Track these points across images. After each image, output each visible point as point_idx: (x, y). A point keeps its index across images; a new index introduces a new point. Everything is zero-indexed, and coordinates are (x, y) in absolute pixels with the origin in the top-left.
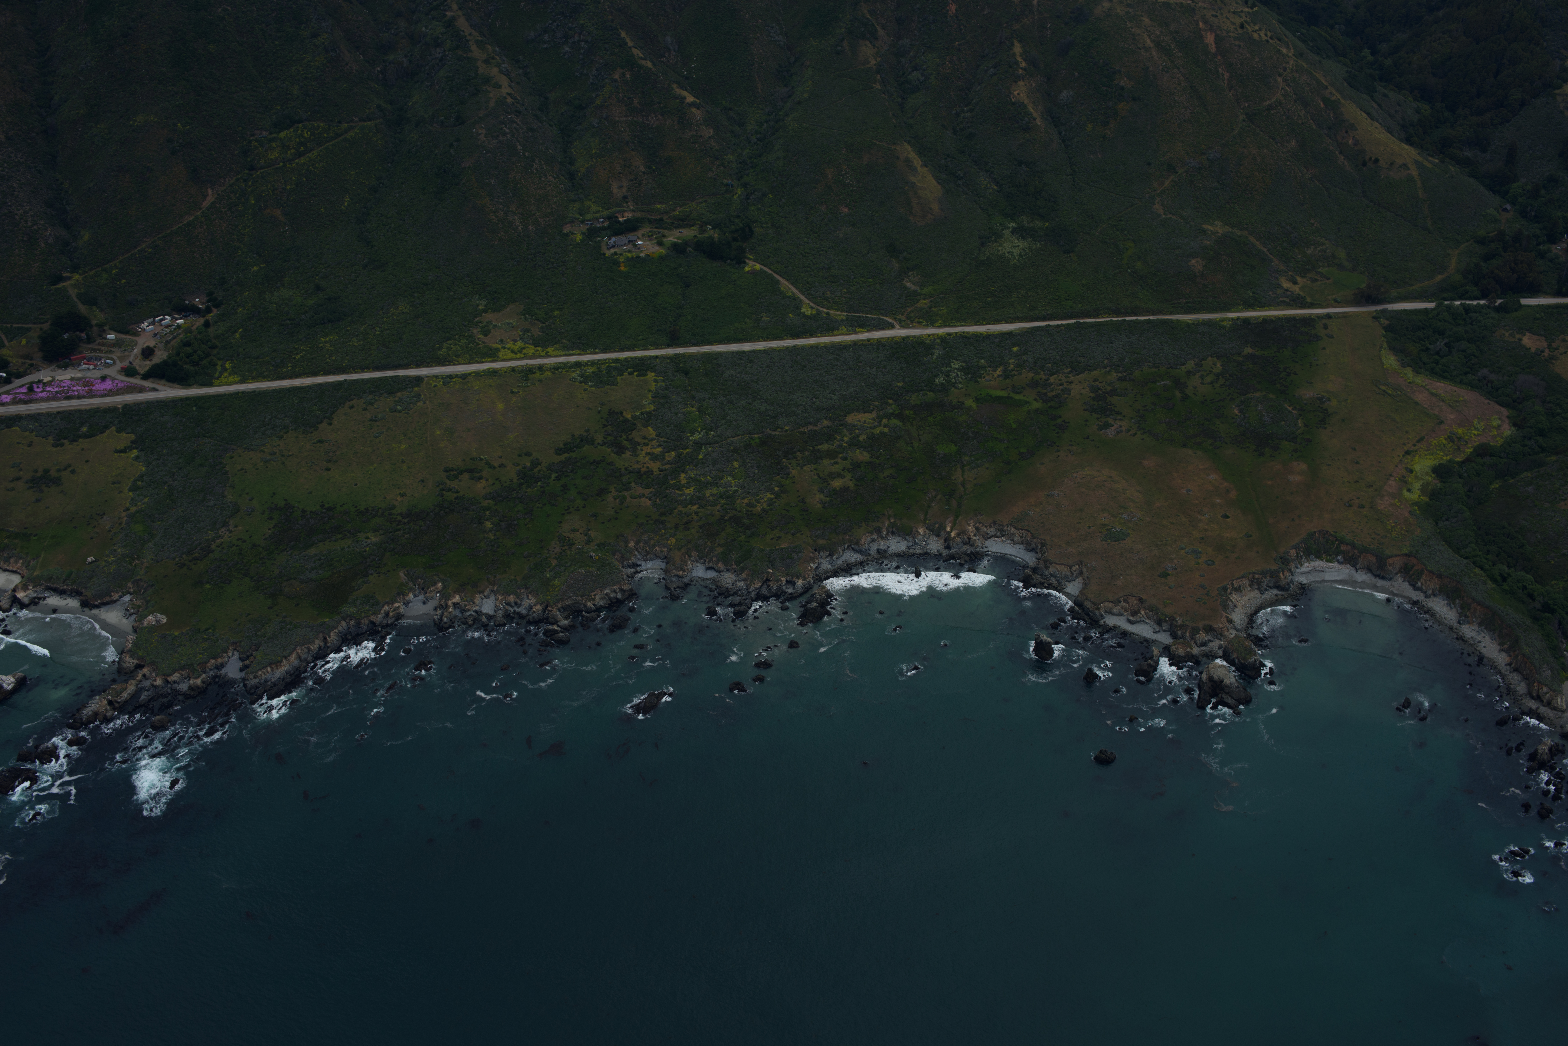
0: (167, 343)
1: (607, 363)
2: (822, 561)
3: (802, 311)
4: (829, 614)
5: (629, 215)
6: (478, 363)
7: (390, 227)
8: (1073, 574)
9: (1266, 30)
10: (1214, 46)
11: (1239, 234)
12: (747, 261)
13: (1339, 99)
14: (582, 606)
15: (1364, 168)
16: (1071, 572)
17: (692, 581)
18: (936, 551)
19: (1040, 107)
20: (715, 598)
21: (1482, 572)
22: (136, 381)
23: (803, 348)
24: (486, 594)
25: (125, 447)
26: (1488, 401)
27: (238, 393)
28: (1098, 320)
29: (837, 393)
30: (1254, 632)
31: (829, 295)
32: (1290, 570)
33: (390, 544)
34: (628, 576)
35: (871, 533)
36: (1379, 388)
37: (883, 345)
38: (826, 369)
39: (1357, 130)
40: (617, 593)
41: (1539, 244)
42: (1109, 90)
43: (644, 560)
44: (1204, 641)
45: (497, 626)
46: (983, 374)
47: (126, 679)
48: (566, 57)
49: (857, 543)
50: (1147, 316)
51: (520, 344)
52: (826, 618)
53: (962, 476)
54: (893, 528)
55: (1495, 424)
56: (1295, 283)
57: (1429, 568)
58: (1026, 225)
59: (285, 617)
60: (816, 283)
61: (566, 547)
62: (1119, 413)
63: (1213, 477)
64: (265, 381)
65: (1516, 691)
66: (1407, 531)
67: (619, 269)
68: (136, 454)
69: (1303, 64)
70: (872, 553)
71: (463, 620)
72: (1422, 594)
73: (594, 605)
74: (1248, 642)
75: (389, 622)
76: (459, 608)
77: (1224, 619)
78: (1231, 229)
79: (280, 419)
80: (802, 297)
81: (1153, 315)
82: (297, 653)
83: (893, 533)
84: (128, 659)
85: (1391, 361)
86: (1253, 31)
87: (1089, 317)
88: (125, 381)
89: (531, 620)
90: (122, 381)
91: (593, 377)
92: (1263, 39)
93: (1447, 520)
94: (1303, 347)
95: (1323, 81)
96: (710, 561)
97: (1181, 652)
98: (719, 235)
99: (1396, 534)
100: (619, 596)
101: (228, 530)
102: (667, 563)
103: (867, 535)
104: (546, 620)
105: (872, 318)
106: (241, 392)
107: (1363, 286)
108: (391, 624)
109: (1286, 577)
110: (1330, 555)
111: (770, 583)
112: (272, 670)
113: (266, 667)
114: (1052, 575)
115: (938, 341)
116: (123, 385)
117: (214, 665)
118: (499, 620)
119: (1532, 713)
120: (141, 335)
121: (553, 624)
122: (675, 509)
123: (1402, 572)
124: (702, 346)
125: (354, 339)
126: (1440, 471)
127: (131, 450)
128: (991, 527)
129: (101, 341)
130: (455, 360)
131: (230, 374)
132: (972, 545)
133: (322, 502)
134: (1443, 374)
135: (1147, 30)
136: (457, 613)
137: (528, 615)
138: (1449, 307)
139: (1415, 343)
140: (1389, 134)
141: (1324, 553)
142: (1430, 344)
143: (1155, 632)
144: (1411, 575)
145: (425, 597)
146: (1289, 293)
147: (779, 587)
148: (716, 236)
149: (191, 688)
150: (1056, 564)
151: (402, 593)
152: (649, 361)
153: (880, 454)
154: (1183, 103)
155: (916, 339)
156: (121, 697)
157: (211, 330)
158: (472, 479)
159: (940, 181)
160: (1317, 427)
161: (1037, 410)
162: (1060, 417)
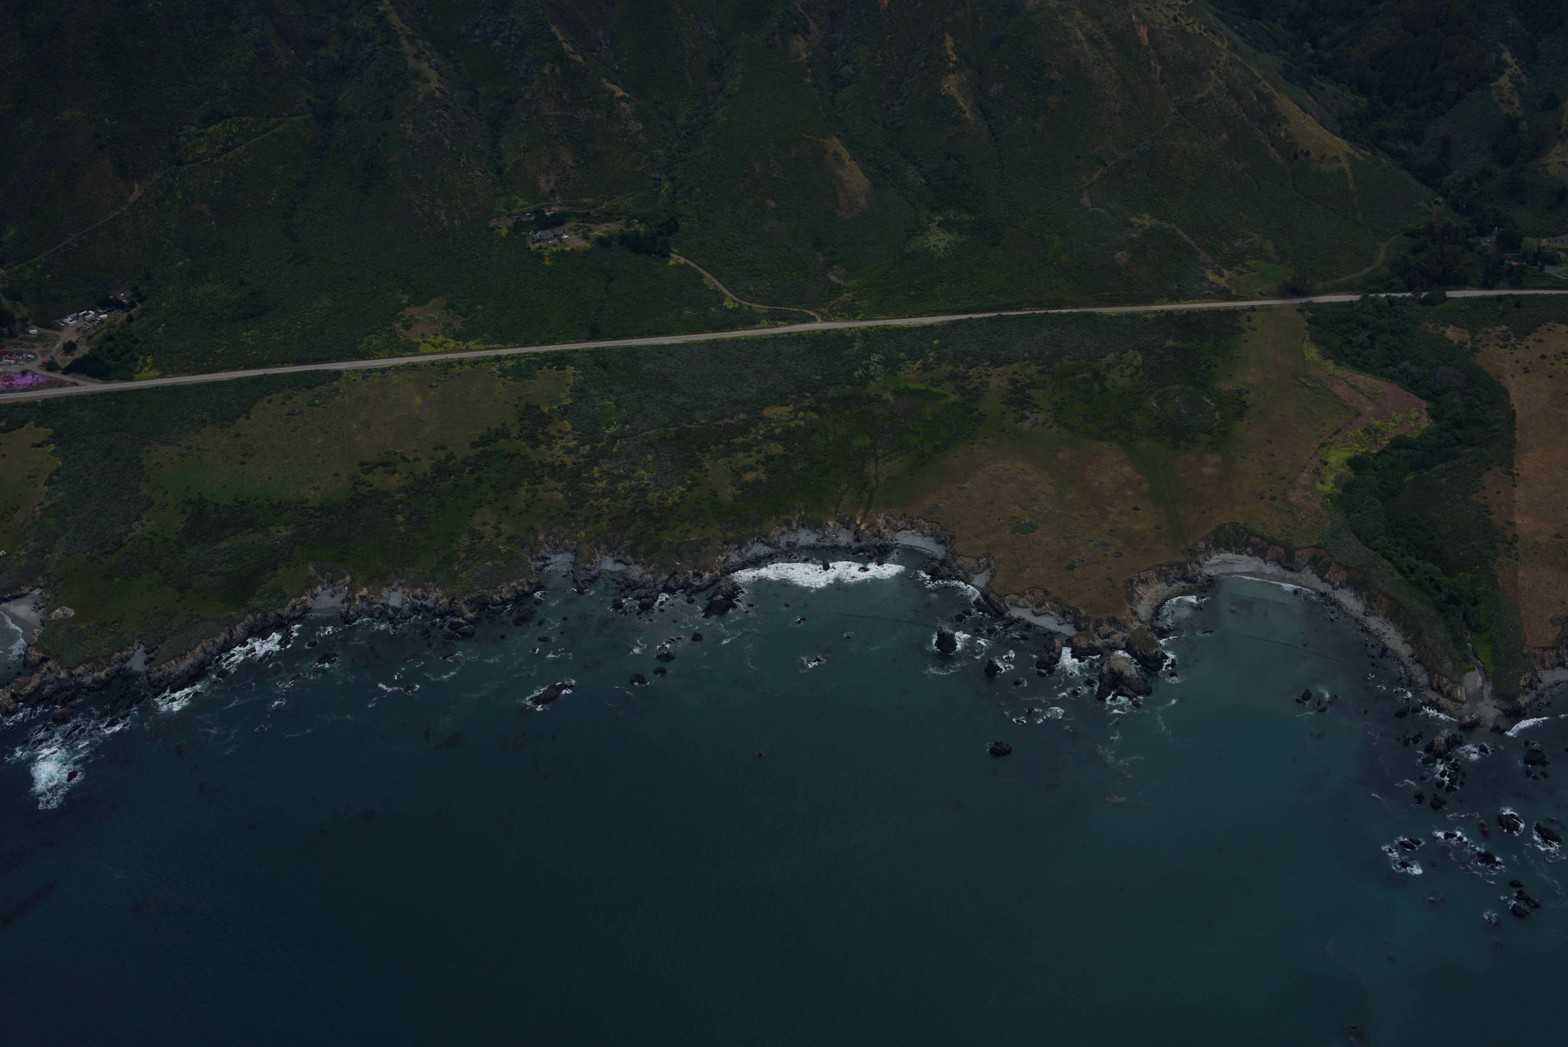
0: (90, 337)
1: (527, 357)
2: (731, 553)
3: (724, 304)
4: (734, 606)
5: (555, 209)
6: (398, 357)
7: (317, 222)
8: (980, 567)
9: (1200, 23)
10: (1146, 39)
11: (1167, 226)
12: (671, 255)
13: (1272, 92)
14: (489, 599)
15: (1296, 161)
16: (979, 564)
17: (600, 574)
18: (846, 544)
19: (970, 101)
20: (622, 590)
21: (1389, 564)
22: (57, 376)
23: (724, 341)
24: (393, 587)
25: (43, 442)
26: (1408, 393)
27: (157, 388)
28: (1020, 313)
29: (755, 387)
30: (1159, 624)
31: (752, 289)
32: (1198, 562)
33: (301, 537)
34: (536, 569)
35: (781, 525)
36: (1299, 381)
37: (804, 339)
38: (745, 363)
39: (1290, 123)
40: (524, 586)
41: (1468, 237)
42: (1040, 83)
43: (553, 553)
44: (1107, 633)
45: (402, 619)
46: (902, 367)
47: (31, 672)
48: (496, 51)
49: (766, 536)
50: (1071, 309)
51: (441, 338)
52: (730, 611)
53: (876, 469)
54: (803, 521)
55: (1413, 416)
56: (1221, 276)
57: (1336, 560)
58: (953, 218)
59: (192, 611)
60: (740, 277)
61: (476, 541)
62: (1036, 406)
63: (1126, 469)
64: (185, 376)
65: (1417, 683)
66: (1317, 523)
67: (543, 263)
68: (53, 448)
69: (1237, 57)
70: (781, 545)
71: (370, 613)
72: (1330, 586)
73: (500, 597)
74: (1151, 634)
75: (296, 615)
76: (366, 601)
77: (1128, 611)
78: (1159, 222)
79: (198, 413)
80: (725, 291)
81: (1076, 307)
82: (202, 646)
83: (803, 526)
84: (34, 652)
85: (1312, 353)
86: (1187, 24)
87: (1012, 310)
88: (46, 376)
89: (437, 613)
90: (43, 376)
91: (512, 371)
92: (1197, 32)
93: (1359, 512)
94: (1225, 339)
95: (1256, 74)
96: (619, 554)
97: (1083, 644)
98: (645, 229)
99: (1306, 526)
100: (526, 589)
101: (140, 524)
102: (576, 556)
103: (777, 527)
104: (452, 613)
105: (794, 311)
106: (161, 387)
107: (1289, 279)
108: (298, 617)
109: (1193, 569)
110: (1240, 547)
111: (677, 576)
112: (177, 663)
113: (171, 659)
114: (959, 568)
115: (859, 334)
116: (43, 380)
117: (119, 658)
118: (405, 613)
119: (1432, 704)
120: (63, 329)
121: (458, 617)
122: (586, 502)
123: (1311, 564)
124: (622, 340)
125: (276, 334)
126: (1355, 464)
127: (48, 444)
128: (901, 519)
129: (23, 336)
130: (375, 354)
131: (151, 369)
132: (881, 538)
133: (236, 496)
134: (1364, 367)
135: (1079, 23)
136: (365, 606)
137: (434, 608)
138: (1373, 300)
139: (1339, 335)
140: (1321, 127)
141: (1234, 545)
142: (1353, 336)
143: (1060, 624)
144: (1319, 566)
145: (333, 590)
146: (1214, 286)
147: (686, 580)
148: (642, 230)
149: (95, 681)
150: (964, 556)
151: (310, 586)
152: (568, 355)
153: (795, 447)
154: (1114, 96)
155: (837, 332)
156: (25, 690)
157: (133, 324)
158: (386, 472)
159: (868, 175)
160: (1233, 419)
161: (954, 403)
162: (977, 410)
